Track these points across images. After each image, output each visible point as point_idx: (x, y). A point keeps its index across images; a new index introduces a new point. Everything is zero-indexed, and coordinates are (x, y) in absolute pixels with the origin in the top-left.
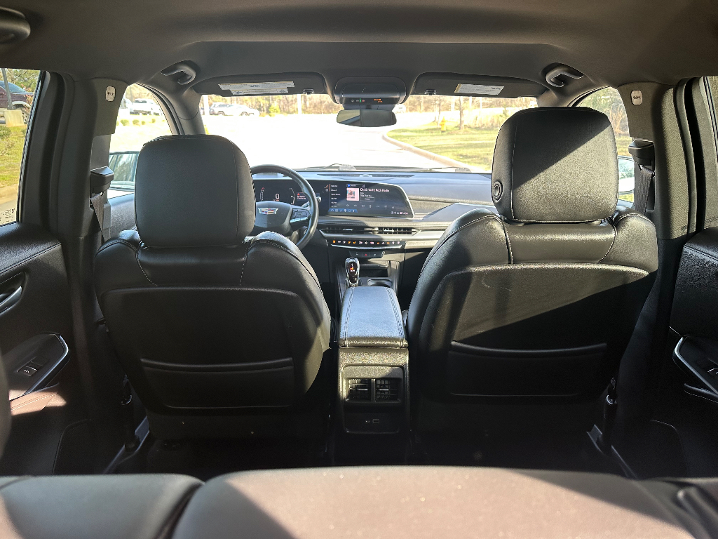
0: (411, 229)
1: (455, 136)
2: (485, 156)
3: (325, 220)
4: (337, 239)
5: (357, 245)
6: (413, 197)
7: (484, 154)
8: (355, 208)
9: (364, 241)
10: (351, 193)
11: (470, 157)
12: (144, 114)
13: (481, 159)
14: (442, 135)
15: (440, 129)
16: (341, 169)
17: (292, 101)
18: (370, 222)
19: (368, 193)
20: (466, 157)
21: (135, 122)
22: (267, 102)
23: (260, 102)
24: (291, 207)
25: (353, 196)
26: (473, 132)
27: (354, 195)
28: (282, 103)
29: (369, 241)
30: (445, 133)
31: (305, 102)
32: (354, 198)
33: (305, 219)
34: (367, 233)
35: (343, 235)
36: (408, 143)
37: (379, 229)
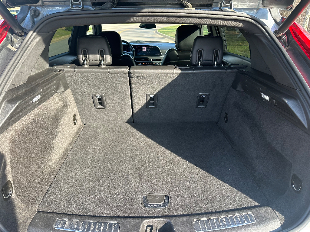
4: (140, 63)
6: (162, 50)
8: (145, 53)
9: (148, 63)
10: (144, 49)
18: (150, 58)
19: (149, 49)
27: (145, 49)
34: (149, 61)
35: (142, 61)
36: (167, 35)
37: (152, 59)
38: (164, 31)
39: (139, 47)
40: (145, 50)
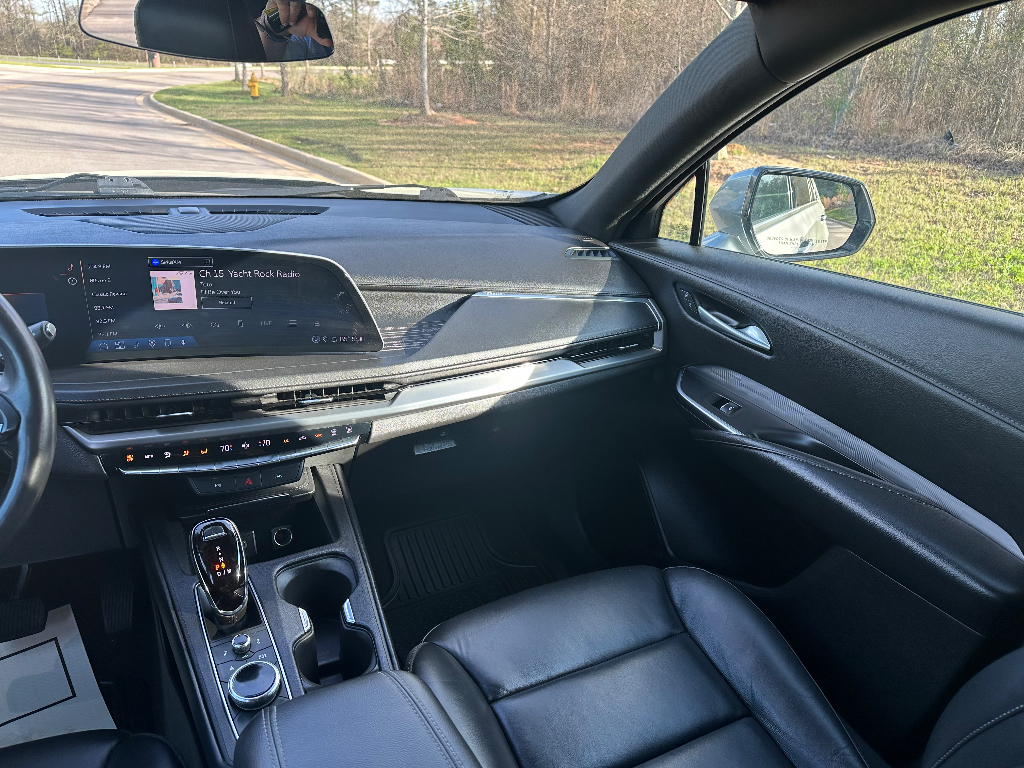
0: (380, 384)
1: (278, 107)
2: (338, 142)
3: (81, 390)
4: (139, 450)
7: (336, 138)
9: (235, 440)
10: (167, 287)
11: (313, 143)
13: (333, 146)
14: (255, 104)
15: (249, 93)
16: (102, 191)
19: (229, 283)
25: (174, 295)
26: (306, 101)
29: (254, 437)
30: (260, 101)
32: (179, 300)
35: (162, 433)
36: (200, 115)
37: (280, 395)
38: (181, 101)
39: (99, 273)
40: (189, 301)
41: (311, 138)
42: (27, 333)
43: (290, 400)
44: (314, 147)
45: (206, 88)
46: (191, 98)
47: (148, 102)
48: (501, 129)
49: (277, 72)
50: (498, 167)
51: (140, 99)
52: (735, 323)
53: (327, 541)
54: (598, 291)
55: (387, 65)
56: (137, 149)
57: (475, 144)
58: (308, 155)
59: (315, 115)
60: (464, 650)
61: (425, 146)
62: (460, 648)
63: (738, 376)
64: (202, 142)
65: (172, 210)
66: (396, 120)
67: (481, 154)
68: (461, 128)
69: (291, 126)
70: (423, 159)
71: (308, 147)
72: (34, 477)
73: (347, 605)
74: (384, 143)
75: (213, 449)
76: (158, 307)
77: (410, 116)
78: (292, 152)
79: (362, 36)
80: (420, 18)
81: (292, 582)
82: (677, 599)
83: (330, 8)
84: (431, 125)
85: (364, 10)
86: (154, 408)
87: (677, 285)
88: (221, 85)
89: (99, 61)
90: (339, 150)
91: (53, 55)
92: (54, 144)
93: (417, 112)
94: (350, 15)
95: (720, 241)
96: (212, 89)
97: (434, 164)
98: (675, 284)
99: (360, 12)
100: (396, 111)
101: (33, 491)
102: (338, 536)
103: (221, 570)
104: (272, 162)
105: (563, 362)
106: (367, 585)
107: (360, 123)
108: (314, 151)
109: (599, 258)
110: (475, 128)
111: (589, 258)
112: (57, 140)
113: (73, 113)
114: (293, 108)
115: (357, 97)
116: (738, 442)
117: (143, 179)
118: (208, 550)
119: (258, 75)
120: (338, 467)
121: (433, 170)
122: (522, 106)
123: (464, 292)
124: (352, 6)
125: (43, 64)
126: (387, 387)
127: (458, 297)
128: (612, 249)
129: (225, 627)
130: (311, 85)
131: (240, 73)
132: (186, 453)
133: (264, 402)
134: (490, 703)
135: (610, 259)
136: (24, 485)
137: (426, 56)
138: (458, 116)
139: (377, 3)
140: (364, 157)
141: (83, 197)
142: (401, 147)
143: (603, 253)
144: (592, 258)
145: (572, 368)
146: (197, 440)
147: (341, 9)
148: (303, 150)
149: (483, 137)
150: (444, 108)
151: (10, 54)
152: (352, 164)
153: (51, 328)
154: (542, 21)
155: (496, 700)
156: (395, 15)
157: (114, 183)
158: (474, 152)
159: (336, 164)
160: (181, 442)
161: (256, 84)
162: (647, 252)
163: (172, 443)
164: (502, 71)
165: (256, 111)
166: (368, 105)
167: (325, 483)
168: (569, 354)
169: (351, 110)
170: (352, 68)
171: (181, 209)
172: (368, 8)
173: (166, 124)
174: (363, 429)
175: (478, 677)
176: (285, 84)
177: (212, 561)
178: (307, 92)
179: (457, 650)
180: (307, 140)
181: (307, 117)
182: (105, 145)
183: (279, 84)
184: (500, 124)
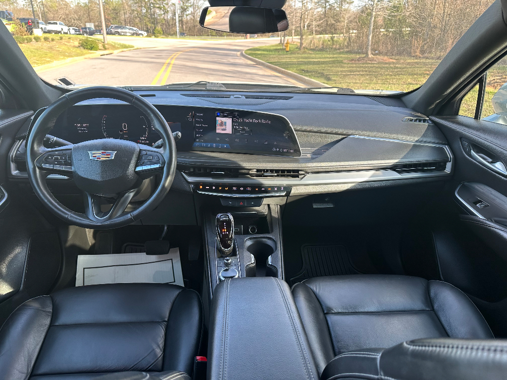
0: (298, 171)
1: (297, 55)
2: (322, 71)
3: (188, 159)
4: (205, 184)
5: (230, 191)
6: (298, 128)
7: (320, 70)
8: (226, 142)
9: (238, 186)
10: (222, 124)
11: (310, 72)
12: (55, 33)
13: (319, 73)
14: (287, 54)
15: (285, 49)
16: (208, 88)
17: (172, 24)
20: (308, 71)
21: (46, 39)
22: (153, 25)
23: (147, 25)
24: (137, 147)
25: (224, 127)
26: (310, 52)
28: (164, 27)
29: (245, 186)
30: (289, 53)
31: (182, 26)
32: (224, 130)
33: (157, 166)
34: (244, 175)
35: (213, 179)
36: (262, 60)
37: (258, 171)
38: (255, 54)
39: (200, 117)
40: (229, 131)
41: (309, 70)
42: (172, 135)
43: (261, 173)
44: (310, 74)
45: (266, 48)
46: (259, 52)
47: (242, 55)
48: (409, 63)
49: (299, 39)
50: (402, 83)
51: (239, 53)
52: (490, 160)
53: (268, 232)
54: (416, 139)
55: (353, 33)
56: (234, 75)
57: (393, 72)
58: (306, 78)
59: (313, 59)
60: (318, 290)
61: (364, 73)
62: (316, 289)
63: (490, 189)
64: (261, 72)
65: (232, 97)
66: (352, 60)
67: (394, 77)
68: (386, 63)
69: (301, 64)
70: (362, 79)
71: (307, 74)
72: (167, 184)
73: (270, 258)
74: (345, 71)
75: (230, 188)
76: (218, 131)
77: (360, 58)
78: (299, 77)
79: (342, 19)
80: (371, 8)
81: (251, 245)
82: (432, 294)
83: (329, 7)
84: (370, 62)
85: (346, 6)
86: (212, 169)
87: (462, 139)
88: (273, 46)
89: (225, 37)
90: (321, 75)
91: (208, 35)
92: (203, 73)
93: (364, 55)
94: (338, 9)
95: (497, 118)
96: (269, 48)
97: (367, 82)
98: (461, 138)
99: (343, 7)
100: (353, 56)
101: (166, 189)
102: (272, 231)
103: (224, 232)
104: (289, 82)
105: (390, 171)
106: (279, 253)
107: (334, 62)
108: (310, 76)
109: (422, 123)
110: (393, 63)
111: (415, 123)
112: (204, 71)
113: (211, 60)
114: (303, 55)
115: (335, 49)
116: (483, 222)
117: (223, 84)
118: (221, 224)
119: (290, 41)
120: (279, 206)
121: (367, 85)
122: (423, 52)
123: (345, 135)
124: (340, 5)
125: (203, 39)
126: (300, 172)
127: (341, 137)
128: (430, 119)
129: (224, 255)
130: (314, 44)
131: (283, 40)
132: (220, 188)
133: (251, 172)
134: (325, 314)
135: (427, 124)
136: (164, 186)
137: (372, 27)
138: (386, 58)
139: (353, 2)
140: (333, 78)
141: (201, 90)
142: (352, 73)
143: (424, 121)
144: (418, 123)
145: (395, 175)
146: (225, 183)
147: (334, 7)
148: (305, 76)
149: (397, 68)
150: (380, 53)
151: (192, 35)
152: (326, 82)
153: (180, 134)
154: (441, 5)
155: (327, 313)
156: (361, 7)
157: (212, 85)
158: (391, 75)
159: (318, 82)
160: (219, 183)
161: (289, 45)
162: (449, 121)
163: (216, 183)
164: (414, 34)
165: (286, 57)
166: (340, 53)
167: (272, 211)
168: (394, 168)
169: (331, 56)
170: (335, 35)
171: (235, 96)
172: (347, 5)
173: (247, 64)
174: (288, 189)
175: (322, 303)
176: (301, 44)
177: (221, 228)
178: (312, 48)
179: (315, 289)
180: (307, 71)
181: (309, 60)
182: (222, 73)
183: (299, 44)
184: (409, 61)
